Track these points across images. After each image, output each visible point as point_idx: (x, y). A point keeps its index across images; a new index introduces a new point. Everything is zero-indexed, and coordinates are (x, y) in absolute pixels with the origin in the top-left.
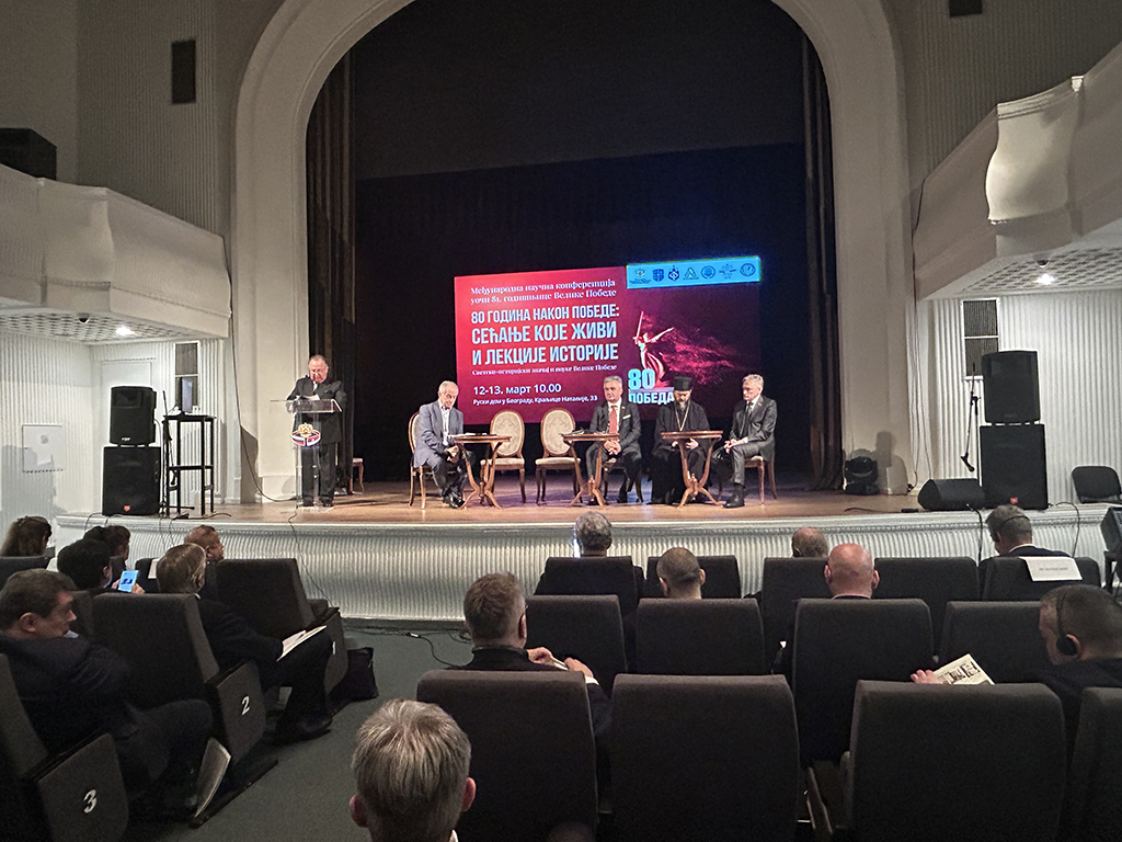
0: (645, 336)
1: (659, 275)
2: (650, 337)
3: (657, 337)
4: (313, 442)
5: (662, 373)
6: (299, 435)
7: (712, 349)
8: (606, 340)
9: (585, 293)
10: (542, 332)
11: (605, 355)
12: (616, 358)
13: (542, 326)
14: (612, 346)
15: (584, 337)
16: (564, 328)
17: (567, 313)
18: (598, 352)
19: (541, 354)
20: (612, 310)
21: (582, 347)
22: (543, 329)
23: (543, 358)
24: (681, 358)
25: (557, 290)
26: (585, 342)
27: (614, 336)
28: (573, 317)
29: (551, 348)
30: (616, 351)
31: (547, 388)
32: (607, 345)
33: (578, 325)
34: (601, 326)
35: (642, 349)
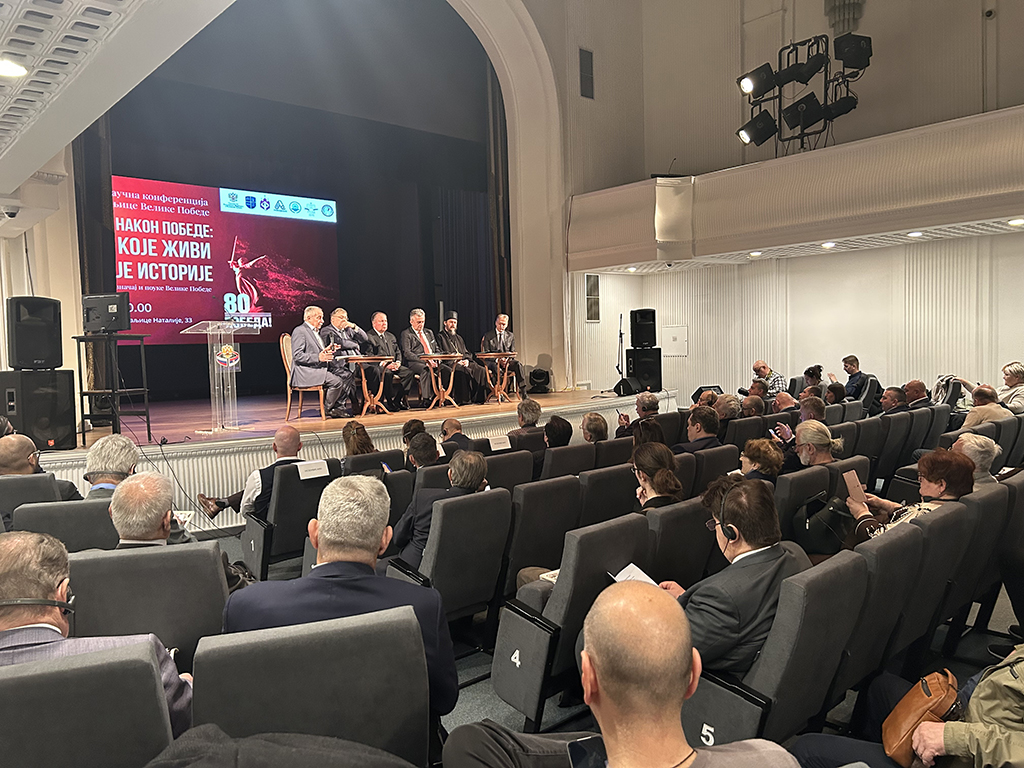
0: (239, 261)
1: (251, 202)
2: (244, 263)
3: (251, 263)
4: (235, 363)
5: (256, 299)
6: (222, 356)
7: (300, 279)
8: (200, 262)
9: (176, 209)
10: (128, 245)
11: (199, 277)
12: (212, 280)
13: (126, 239)
14: (207, 267)
15: (177, 255)
16: (153, 244)
17: (157, 227)
18: (192, 272)
19: (126, 270)
20: (205, 231)
21: (175, 267)
22: (128, 241)
23: (129, 274)
24: (273, 285)
25: (144, 201)
26: (178, 261)
27: (209, 257)
28: (164, 232)
29: (139, 264)
30: (210, 273)
31: (135, 308)
32: (202, 267)
33: (170, 242)
34: (195, 247)
35: (237, 273)
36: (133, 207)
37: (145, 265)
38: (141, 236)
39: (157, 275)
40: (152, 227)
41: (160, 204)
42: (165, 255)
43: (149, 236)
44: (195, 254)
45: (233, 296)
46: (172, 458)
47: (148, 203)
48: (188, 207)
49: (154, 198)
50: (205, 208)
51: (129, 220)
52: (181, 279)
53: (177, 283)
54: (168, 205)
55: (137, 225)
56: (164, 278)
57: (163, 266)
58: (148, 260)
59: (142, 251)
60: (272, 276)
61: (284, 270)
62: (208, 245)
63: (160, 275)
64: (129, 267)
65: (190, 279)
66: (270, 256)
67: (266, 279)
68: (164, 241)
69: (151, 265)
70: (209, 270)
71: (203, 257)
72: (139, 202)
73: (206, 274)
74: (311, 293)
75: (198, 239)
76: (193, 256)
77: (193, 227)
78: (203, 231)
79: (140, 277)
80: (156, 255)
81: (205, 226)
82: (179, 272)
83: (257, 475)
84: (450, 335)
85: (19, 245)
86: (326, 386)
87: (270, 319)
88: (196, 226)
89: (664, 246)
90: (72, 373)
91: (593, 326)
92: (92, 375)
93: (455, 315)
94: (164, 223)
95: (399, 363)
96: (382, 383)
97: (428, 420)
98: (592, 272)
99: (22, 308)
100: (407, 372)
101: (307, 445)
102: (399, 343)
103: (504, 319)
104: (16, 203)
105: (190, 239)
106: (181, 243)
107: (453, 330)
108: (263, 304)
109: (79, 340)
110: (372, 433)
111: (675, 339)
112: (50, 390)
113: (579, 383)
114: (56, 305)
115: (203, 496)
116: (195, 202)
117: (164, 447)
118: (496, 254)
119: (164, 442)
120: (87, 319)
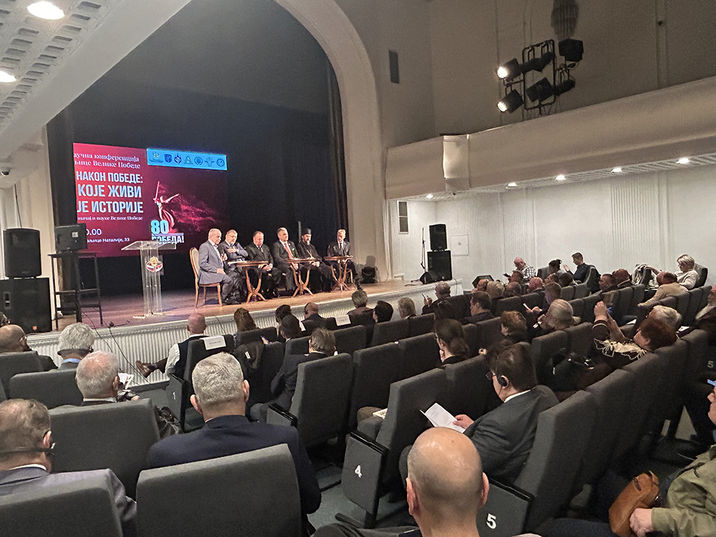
0: (161, 198)
1: (168, 158)
2: (164, 199)
3: (169, 199)
4: (159, 269)
5: (173, 224)
6: (150, 265)
7: (203, 209)
8: (134, 200)
9: (118, 164)
10: (85, 190)
11: (134, 210)
12: (142, 212)
13: (84, 185)
14: (139, 203)
15: (118, 196)
16: (102, 188)
17: (104, 177)
18: (129, 207)
19: (84, 206)
20: (137, 178)
21: (117, 203)
22: (85, 187)
23: (86, 209)
24: (185, 214)
25: (96, 160)
26: (119, 199)
27: (140, 196)
28: (109, 180)
29: (93, 202)
30: (141, 207)
31: (91, 232)
32: (135, 203)
33: (113, 186)
34: (130, 189)
35: (159, 207)
36: (88, 163)
37: (97, 202)
38: (93, 183)
39: (105, 209)
40: (101, 177)
41: (106, 161)
42: (110, 196)
43: (99, 183)
44: (131, 194)
45: (157, 222)
46: (118, 336)
47: (98, 160)
48: (125, 162)
49: (103, 157)
50: (137, 163)
51: (85, 173)
52: (121, 211)
53: (119, 214)
54: (112, 161)
55: (91, 176)
56: (110, 211)
57: (109, 203)
58: (98, 199)
59: (94, 193)
60: (184, 207)
61: (192, 204)
62: (139, 187)
63: (107, 209)
64: (86, 204)
65: (128, 211)
66: (181, 194)
67: (179, 209)
68: (109, 186)
69: (101, 202)
70: (141, 205)
71: (136, 196)
72: (92, 160)
73: (138, 207)
74: (210, 218)
75: (133, 185)
76: (129, 196)
77: (129, 176)
78: (136, 178)
79: (93, 211)
80: (104, 196)
81: (137, 175)
82: (119, 207)
83: (176, 346)
84: (307, 246)
85: (12, 193)
86: (222, 283)
87: (183, 237)
88: (131, 175)
89: (450, 182)
90: (48, 279)
91: (404, 237)
92: (62, 280)
93: (310, 231)
94: (109, 174)
95: (271, 265)
96: (260, 280)
97: (292, 304)
98: (402, 200)
99: (14, 236)
100: (277, 272)
101: (210, 324)
102: (272, 252)
103: (343, 233)
104: (9, 165)
105: (127, 184)
106: (121, 187)
107: (308, 242)
108: (178, 227)
109: (53, 256)
110: (254, 314)
111: (460, 244)
112: (33, 292)
113: (396, 275)
114: (37, 233)
115: (139, 362)
116: (130, 159)
117: (112, 329)
118: (336, 188)
119: (112, 325)
120: (58, 242)
